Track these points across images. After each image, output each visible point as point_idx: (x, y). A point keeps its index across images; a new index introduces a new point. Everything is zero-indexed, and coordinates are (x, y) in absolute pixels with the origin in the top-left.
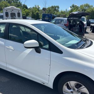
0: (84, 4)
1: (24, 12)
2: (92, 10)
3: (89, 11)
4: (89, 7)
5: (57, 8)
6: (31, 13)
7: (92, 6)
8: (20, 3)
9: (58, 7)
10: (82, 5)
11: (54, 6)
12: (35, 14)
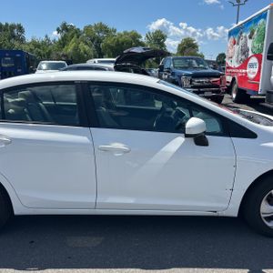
0: (93, 25)
2: (118, 41)
3: (109, 42)
4: (107, 31)
5: (16, 32)
7: (115, 31)
9: (20, 29)
10: (90, 26)
11: (7, 24)
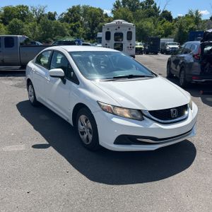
1: (161, 27)
6: (177, 29)
8: (155, 7)
12: (185, 30)
